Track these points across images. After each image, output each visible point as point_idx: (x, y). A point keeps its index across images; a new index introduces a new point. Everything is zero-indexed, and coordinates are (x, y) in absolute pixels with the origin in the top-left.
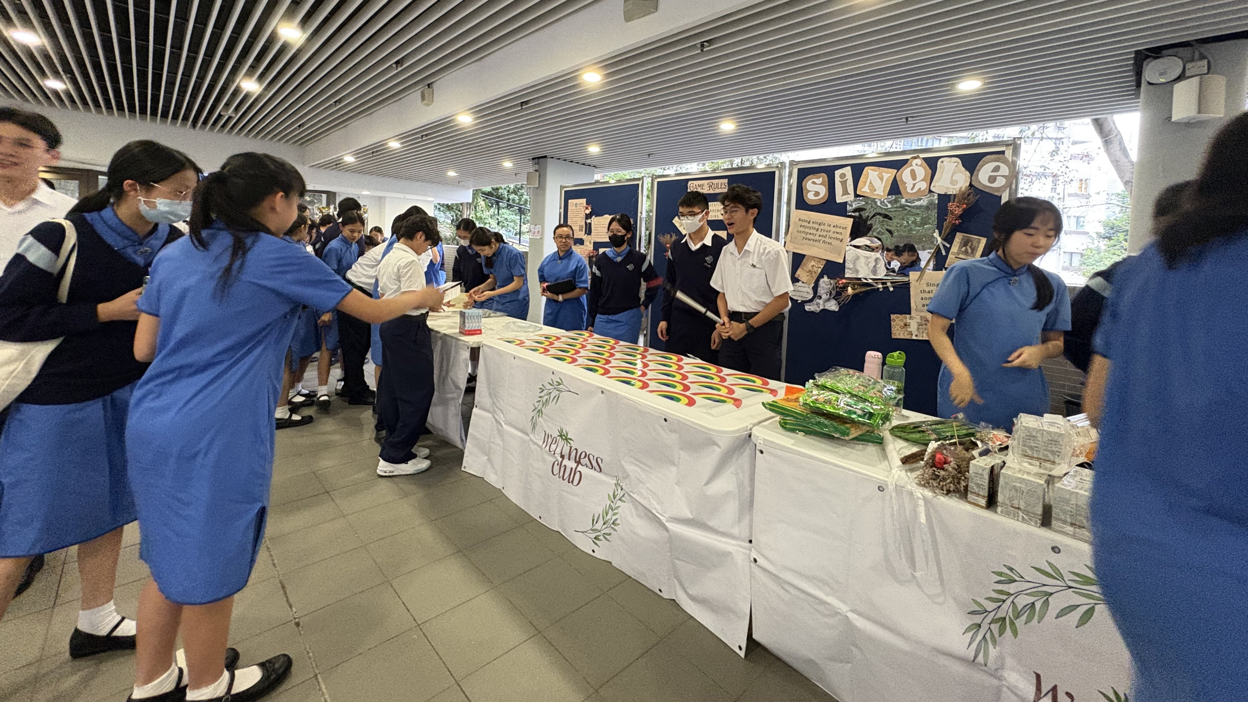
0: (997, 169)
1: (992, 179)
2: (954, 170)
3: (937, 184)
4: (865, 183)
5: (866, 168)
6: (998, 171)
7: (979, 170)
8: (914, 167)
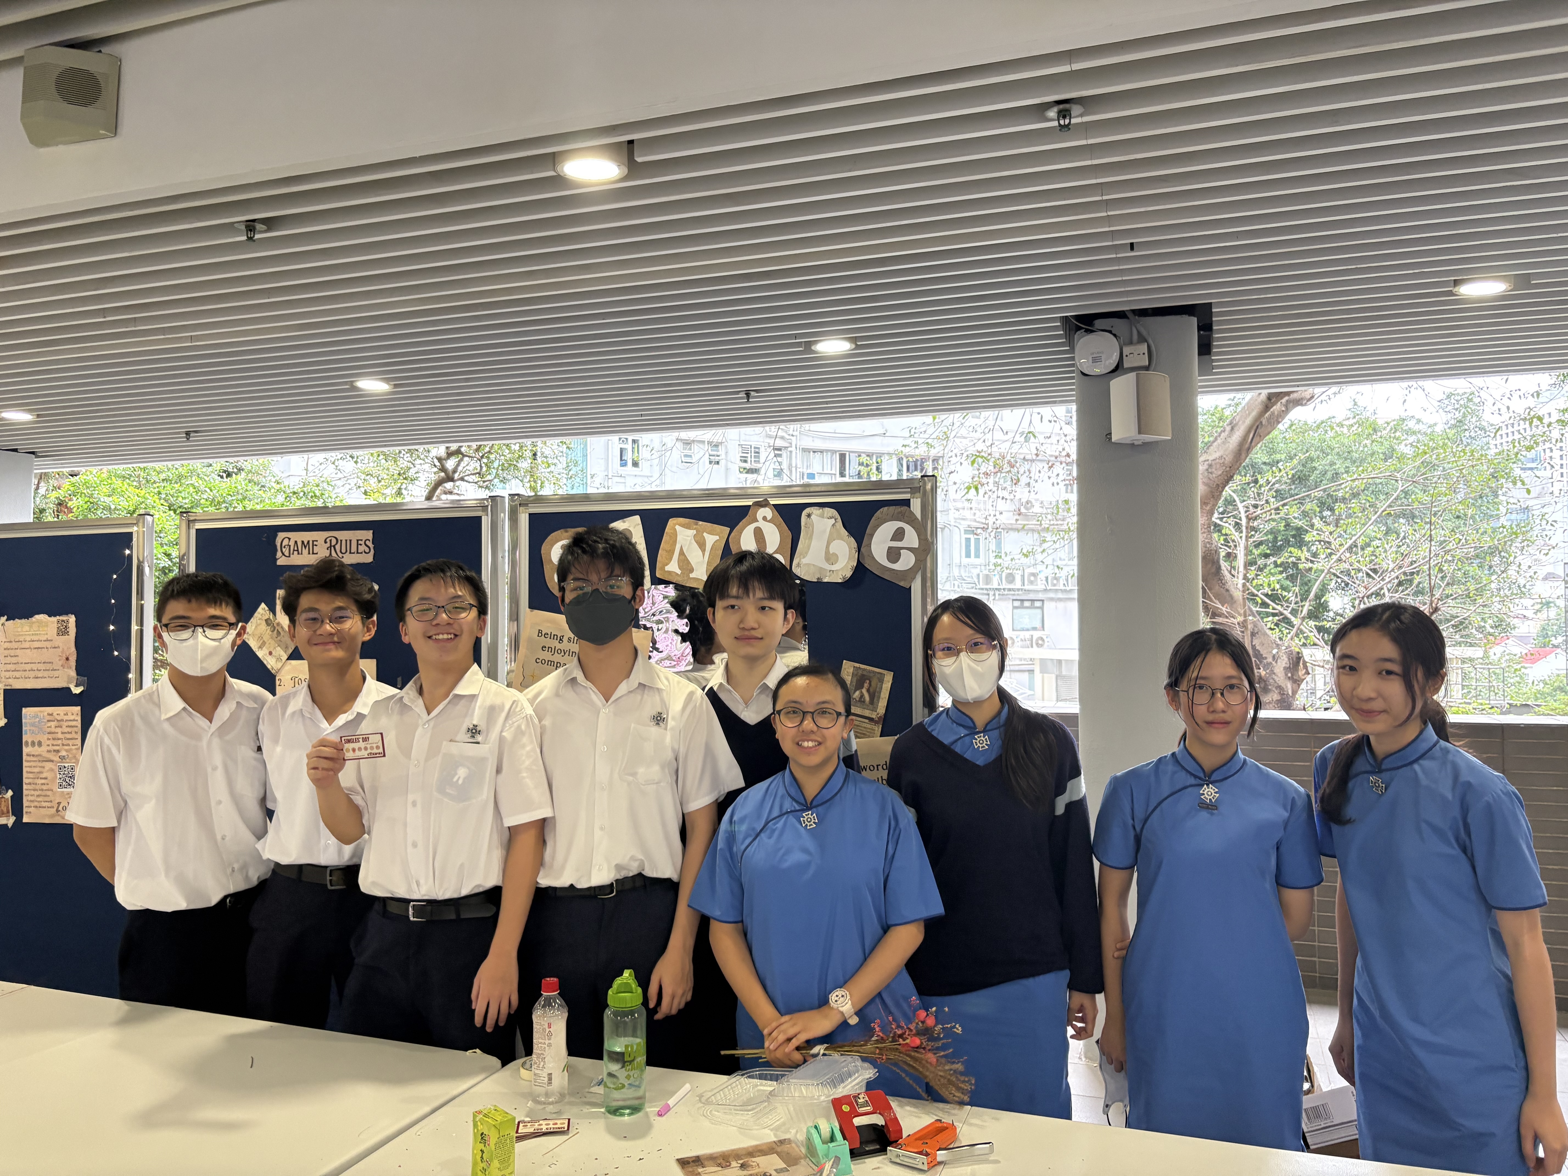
0: (899, 535)
1: (894, 554)
2: (831, 533)
3: (804, 561)
4: (671, 552)
5: (672, 522)
6: (901, 540)
7: (872, 535)
8: (761, 524)
